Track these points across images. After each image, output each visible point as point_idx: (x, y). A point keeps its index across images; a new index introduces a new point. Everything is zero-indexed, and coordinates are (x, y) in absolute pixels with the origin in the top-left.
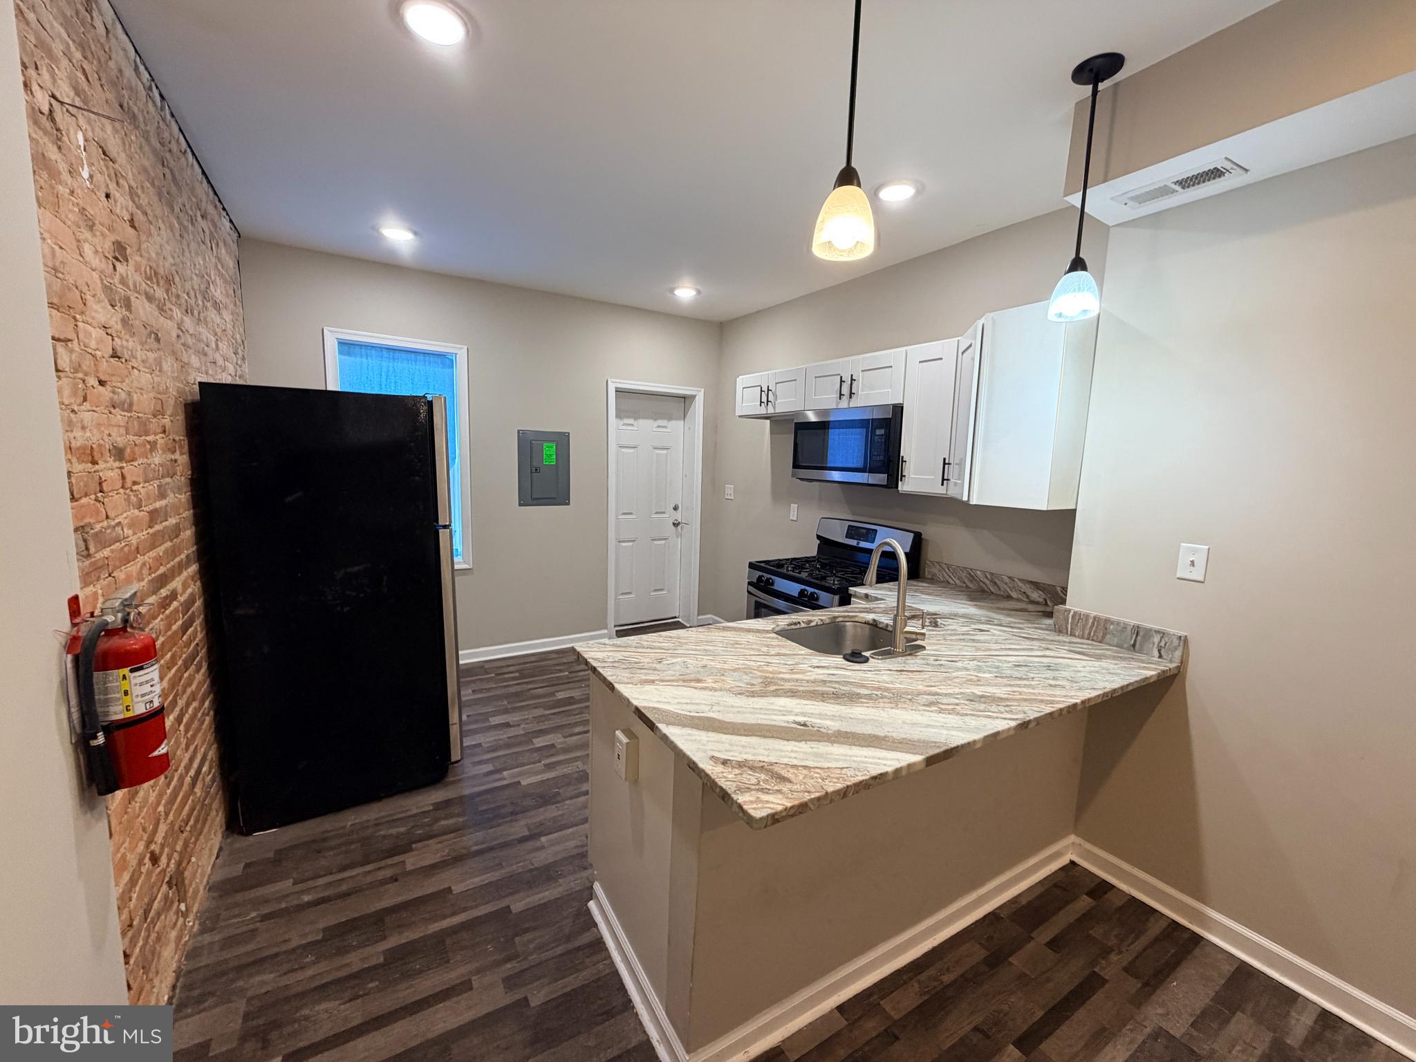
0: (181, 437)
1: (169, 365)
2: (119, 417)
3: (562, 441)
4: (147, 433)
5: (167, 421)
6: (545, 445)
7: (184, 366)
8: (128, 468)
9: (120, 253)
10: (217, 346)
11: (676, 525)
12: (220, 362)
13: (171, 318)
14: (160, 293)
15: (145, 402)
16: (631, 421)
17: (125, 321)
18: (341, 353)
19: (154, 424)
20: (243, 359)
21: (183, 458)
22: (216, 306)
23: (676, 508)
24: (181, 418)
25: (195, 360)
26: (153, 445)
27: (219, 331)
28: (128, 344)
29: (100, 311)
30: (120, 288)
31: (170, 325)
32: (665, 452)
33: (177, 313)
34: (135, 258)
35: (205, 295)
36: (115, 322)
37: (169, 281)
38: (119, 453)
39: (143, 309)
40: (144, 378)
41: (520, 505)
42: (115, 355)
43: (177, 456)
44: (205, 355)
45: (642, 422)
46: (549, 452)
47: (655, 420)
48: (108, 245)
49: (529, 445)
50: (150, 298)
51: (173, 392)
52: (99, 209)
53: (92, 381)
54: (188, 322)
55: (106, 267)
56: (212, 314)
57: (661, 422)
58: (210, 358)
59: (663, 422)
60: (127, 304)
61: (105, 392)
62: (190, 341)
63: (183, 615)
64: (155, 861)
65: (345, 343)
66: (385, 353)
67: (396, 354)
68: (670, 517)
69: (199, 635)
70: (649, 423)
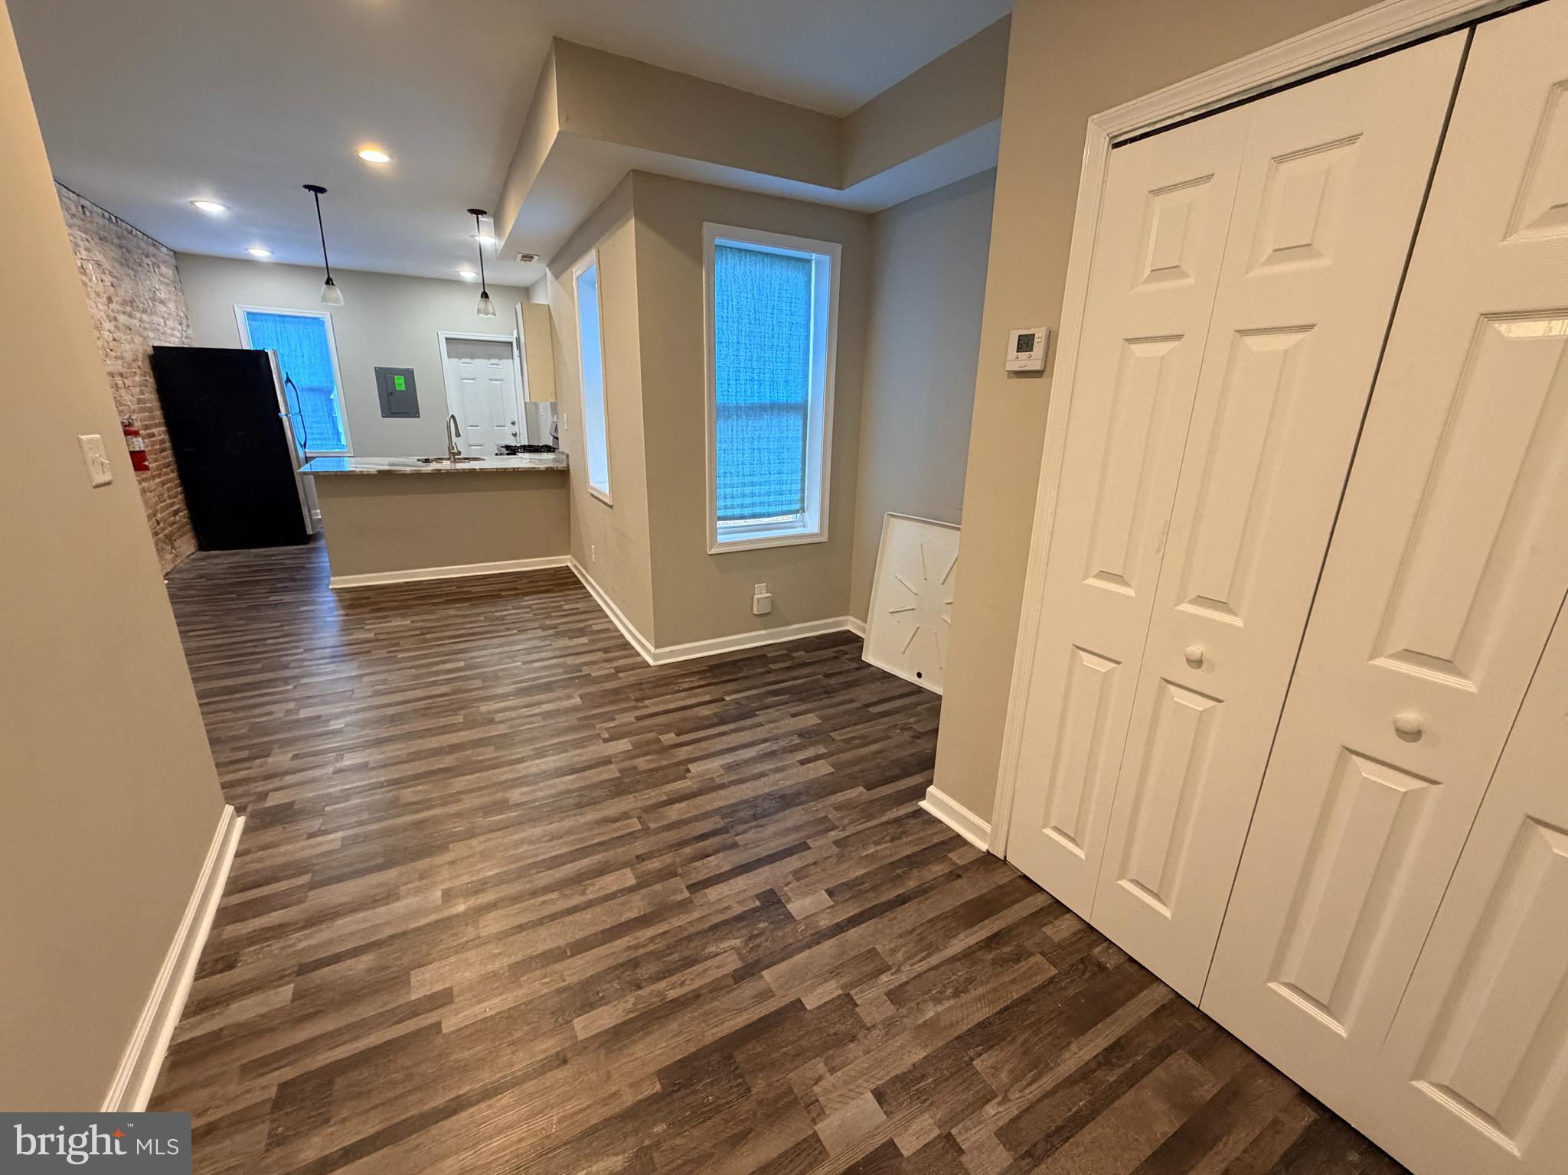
0: (148, 369)
1: (138, 339)
2: (119, 362)
3: (408, 375)
4: (131, 368)
5: (140, 363)
6: (396, 377)
7: (145, 338)
8: (125, 381)
9: (110, 300)
10: (165, 323)
11: (515, 435)
12: (169, 331)
13: (135, 318)
14: (128, 309)
15: (129, 356)
16: (469, 360)
17: (116, 327)
18: (250, 320)
19: (134, 365)
20: (188, 326)
21: (151, 380)
22: (162, 302)
23: (513, 423)
24: (147, 361)
25: (151, 335)
26: (135, 373)
27: (166, 316)
28: (118, 335)
29: (107, 325)
30: (112, 314)
31: (136, 322)
32: (500, 382)
33: (138, 315)
34: (115, 299)
35: (153, 299)
36: (113, 329)
37: (132, 302)
38: (121, 375)
39: (122, 318)
40: (127, 347)
41: (383, 417)
42: (114, 340)
43: (147, 378)
44: (158, 330)
45: (477, 361)
46: (400, 383)
47: (488, 359)
48: (105, 299)
49: (384, 376)
50: (124, 313)
51: (141, 351)
52: (100, 289)
53: (108, 350)
54: (145, 317)
55: (106, 308)
56: (161, 308)
57: (493, 361)
58: (162, 331)
59: (495, 361)
60: (115, 319)
61: (113, 353)
62: (147, 326)
63: (161, 444)
64: (158, 523)
65: (249, 314)
66: (277, 318)
67: (286, 319)
68: (509, 429)
69: (171, 459)
70: (484, 361)
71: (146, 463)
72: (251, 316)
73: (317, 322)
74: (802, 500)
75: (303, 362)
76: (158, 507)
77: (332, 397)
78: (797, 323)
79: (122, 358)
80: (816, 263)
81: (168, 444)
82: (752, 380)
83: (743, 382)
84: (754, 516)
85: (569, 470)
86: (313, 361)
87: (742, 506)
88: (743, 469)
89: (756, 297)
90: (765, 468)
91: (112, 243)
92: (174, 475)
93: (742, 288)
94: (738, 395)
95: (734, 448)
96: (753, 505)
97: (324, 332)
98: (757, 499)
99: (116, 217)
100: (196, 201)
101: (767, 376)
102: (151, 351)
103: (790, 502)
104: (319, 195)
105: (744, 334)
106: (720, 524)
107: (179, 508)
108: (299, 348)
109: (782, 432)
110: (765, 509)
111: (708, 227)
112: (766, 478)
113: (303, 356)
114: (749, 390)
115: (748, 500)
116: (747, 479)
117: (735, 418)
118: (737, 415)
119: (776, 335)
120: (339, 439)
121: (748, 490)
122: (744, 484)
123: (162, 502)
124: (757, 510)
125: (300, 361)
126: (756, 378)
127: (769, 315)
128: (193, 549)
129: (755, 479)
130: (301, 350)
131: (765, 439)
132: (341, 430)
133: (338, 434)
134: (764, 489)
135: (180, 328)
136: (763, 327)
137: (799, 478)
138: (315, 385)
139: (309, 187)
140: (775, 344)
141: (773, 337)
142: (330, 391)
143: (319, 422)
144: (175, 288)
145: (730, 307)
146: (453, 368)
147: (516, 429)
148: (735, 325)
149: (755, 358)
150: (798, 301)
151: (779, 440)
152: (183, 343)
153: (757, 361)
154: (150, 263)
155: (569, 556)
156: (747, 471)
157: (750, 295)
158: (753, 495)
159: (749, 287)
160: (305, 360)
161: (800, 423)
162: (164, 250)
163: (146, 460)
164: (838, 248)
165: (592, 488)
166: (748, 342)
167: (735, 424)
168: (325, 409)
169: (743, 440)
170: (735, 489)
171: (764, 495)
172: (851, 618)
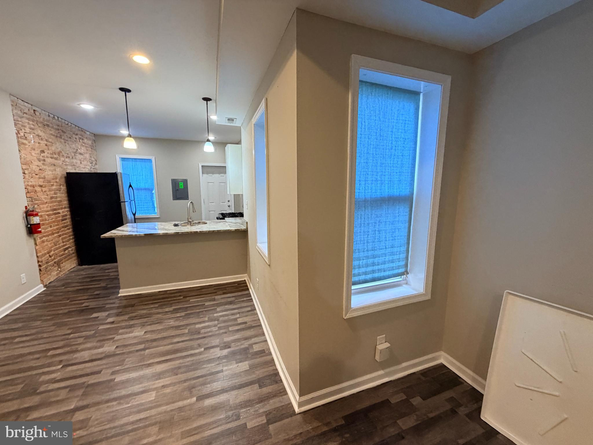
1: (59, 169)
2: (41, 180)
3: (185, 182)
4: (50, 183)
5: (58, 180)
6: (180, 183)
8: (44, 189)
9: (43, 152)
10: (81, 163)
11: (229, 206)
12: (83, 166)
13: (60, 160)
14: (55, 156)
15: (50, 177)
16: (211, 175)
17: (43, 164)
18: (122, 161)
19: (52, 181)
20: (96, 164)
22: (81, 154)
23: (229, 201)
24: (63, 179)
25: (69, 167)
26: (53, 185)
27: (82, 159)
28: (44, 167)
29: (37, 163)
30: (42, 158)
31: (60, 162)
32: (224, 184)
33: (62, 159)
35: (75, 153)
36: (40, 164)
37: (60, 153)
38: (41, 186)
39: (50, 160)
40: (49, 173)
41: (173, 200)
42: (40, 170)
43: (61, 187)
44: (75, 166)
45: (215, 175)
46: (181, 185)
47: (220, 174)
48: (39, 151)
49: (175, 183)
50: (52, 158)
52: (37, 147)
54: (67, 160)
55: (38, 155)
56: (80, 156)
58: (77, 166)
59: (222, 175)
60: (44, 160)
61: (37, 176)
62: (67, 164)
63: (62, 217)
64: (50, 256)
65: (122, 158)
66: (134, 160)
67: (137, 160)
68: (227, 204)
69: (69, 223)
70: (218, 175)
71: (40, 230)
72: (123, 159)
73: (150, 160)
74: (406, 265)
75: (143, 178)
76: (53, 249)
77: (153, 192)
78: (408, 139)
79: (44, 178)
80: (424, 95)
81: (68, 217)
82: (377, 180)
83: (370, 182)
84: (374, 280)
85: (247, 231)
86: (147, 177)
87: (366, 273)
88: (367, 246)
89: (382, 119)
90: (383, 244)
91: (52, 127)
92: (71, 230)
93: (372, 112)
94: (367, 192)
95: (362, 231)
96: (373, 272)
97: (152, 165)
98: (376, 268)
99: (58, 117)
100: (80, 104)
101: (387, 177)
102: (66, 175)
103: (398, 267)
104: (127, 93)
105: (372, 147)
106: (353, 287)
107: (69, 247)
108: (141, 172)
109: (395, 217)
110: (382, 274)
111: (355, 59)
112: (383, 251)
113: (143, 175)
114: (374, 188)
115: (370, 269)
116: (370, 253)
117: (364, 209)
118: (365, 207)
119: (394, 148)
120: (154, 210)
121: (370, 261)
122: (367, 257)
123: (55, 246)
124: (376, 275)
125: (141, 177)
126: (379, 179)
127: (390, 133)
128: (75, 265)
129: (376, 253)
130: (142, 172)
131: (383, 223)
132: (156, 206)
133: (154, 207)
134: (381, 260)
135: (91, 165)
136: (385, 142)
137: (405, 249)
138: (147, 187)
139: (122, 89)
140: (393, 154)
141: (392, 149)
142: (152, 190)
143: (147, 203)
144: (91, 148)
145: (363, 127)
146: (204, 179)
147: (230, 204)
148: (367, 140)
149: (379, 164)
150: (410, 123)
151: (393, 223)
152: (91, 171)
153: (381, 166)
154: (78, 138)
155: (246, 275)
156: (370, 247)
157: (377, 118)
158: (373, 264)
159: (377, 112)
160: (144, 177)
161: (407, 210)
162: (88, 133)
163: (40, 228)
164: (448, 79)
165: (258, 247)
166: (374, 153)
167: (363, 214)
168: (150, 197)
169: (368, 224)
170: (361, 262)
171: (382, 264)
172: (442, 353)
